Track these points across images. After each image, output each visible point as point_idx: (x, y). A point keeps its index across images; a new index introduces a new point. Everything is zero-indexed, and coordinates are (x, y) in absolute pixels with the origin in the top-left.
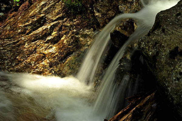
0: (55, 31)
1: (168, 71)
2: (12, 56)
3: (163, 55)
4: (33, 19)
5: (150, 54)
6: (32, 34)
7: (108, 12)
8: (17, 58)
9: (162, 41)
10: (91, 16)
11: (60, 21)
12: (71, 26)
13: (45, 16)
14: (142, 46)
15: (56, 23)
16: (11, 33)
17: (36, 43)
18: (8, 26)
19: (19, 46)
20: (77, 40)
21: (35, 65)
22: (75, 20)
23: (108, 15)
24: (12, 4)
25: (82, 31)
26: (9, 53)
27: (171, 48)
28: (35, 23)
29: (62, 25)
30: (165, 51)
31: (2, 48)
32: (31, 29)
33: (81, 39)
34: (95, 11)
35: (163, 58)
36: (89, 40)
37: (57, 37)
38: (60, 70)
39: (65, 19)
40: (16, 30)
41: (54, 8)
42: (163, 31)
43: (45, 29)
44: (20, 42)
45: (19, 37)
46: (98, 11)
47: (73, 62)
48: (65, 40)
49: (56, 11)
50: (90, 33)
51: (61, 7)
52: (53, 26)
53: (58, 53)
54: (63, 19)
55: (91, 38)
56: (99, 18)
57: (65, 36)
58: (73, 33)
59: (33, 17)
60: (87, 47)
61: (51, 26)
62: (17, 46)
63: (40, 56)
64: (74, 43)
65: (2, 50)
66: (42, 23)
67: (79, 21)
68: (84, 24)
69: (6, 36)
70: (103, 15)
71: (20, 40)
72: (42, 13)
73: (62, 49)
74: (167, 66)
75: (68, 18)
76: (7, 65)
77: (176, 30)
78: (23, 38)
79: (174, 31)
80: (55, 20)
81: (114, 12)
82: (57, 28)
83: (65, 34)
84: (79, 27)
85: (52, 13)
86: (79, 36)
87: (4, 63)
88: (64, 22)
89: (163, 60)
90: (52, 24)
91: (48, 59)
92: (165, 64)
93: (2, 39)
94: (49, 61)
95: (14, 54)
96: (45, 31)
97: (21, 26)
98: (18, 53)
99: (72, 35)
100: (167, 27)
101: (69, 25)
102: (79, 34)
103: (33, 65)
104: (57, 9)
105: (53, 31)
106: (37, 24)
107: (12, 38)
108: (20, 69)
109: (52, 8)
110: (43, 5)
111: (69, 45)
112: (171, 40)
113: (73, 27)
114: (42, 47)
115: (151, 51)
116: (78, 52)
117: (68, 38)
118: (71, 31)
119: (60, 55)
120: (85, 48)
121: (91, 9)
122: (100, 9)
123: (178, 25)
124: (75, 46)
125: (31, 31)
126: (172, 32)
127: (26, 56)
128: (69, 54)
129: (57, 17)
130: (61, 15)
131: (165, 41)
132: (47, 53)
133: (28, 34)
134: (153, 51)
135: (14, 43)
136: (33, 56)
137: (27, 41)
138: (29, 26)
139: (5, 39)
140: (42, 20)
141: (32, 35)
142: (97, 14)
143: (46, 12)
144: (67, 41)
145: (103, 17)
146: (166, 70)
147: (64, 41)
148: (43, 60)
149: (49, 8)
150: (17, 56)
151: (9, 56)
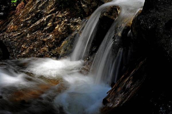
0: (50, 22)
1: (166, 39)
2: (18, 46)
3: (160, 27)
4: (32, 14)
5: (149, 28)
6: (32, 26)
7: (92, 3)
8: (22, 46)
9: (158, 17)
10: (79, 7)
11: (53, 14)
12: (63, 17)
13: (41, 11)
14: (142, 23)
15: (50, 16)
16: (15, 27)
17: (36, 33)
18: (12, 22)
19: (22, 37)
20: (68, 28)
21: (37, 50)
22: (65, 12)
23: (91, 6)
24: (10, 4)
25: (72, 20)
26: (15, 43)
27: (166, 21)
28: (34, 18)
29: (56, 17)
30: (161, 24)
31: (10, 40)
32: (30, 22)
33: (72, 26)
34: (82, 3)
35: (161, 30)
36: (77, 26)
37: (52, 26)
38: (57, 52)
39: (57, 12)
40: (19, 24)
41: (47, 4)
42: (157, 9)
43: (42, 22)
44: (23, 34)
45: (22, 30)
46: (84, 3)
47: (67, 45)
48: (60, 29)
49: (50, 7)
50: (78, 21)
51: (53, 3)
52: (48, 19)
53: (55, 39)
54: (55, 12)
55: (79, 25)
56: (85, 8)
57: (58, 25)
58: (65, 22)
59: (31, 13)
60: (77, 32)
61: (47, 19)
62: (21, 37)
63: (40, 43)
64: (66, 30)
65: (10, 41)
66: (39, 17)
67: (69, 12)
68: (72, 15)
69: (11, 30)
70: (88, 5)
71: (23, 32)
72: (38, 9)
73: (57, 36)
74: (165, 35)
75: (60, 11)
76: (15, 53)
77: (167, 7)
78: (25, 31)
79: (166, 9)
80: (50, 14)
81: (96, 3)
82: (52, 20)
83: (58, 24)
84: (69, 17)
85: (46, 8)
86: (70, 24)
87: (13, 51)
88: (56, 15)
89: (161, 31)
90: (47, 17)
91: (47, 45)
92: (163, 34)
93: (8, 32)
94: (48, 46)
95: (20, 43)
96: (42, 23)
97: (23, 21)
98: (22, 42)
99: (65, 24)
100: (160, 6)
101: (61, 16)
102: (70, 23)
103: (35, 50)
104: (50, 5)
105: (48, 22)
106: (35, 18)
107: (16, 31)
108: (26, 55)
109: (46, 4)
110: (38, 3)
111: (63, 32)
112: (165, 15)
113: (65, 18)
114: (41, 36)
115: (150, 26)
116: (70, 37)
117: (62, 26)
118: (63, 21)
119: (56, 40)
120: (75, 33)
121: (79, 2)
122: (86, 1)
123: (168, 3)
124: (67, 32)
125: (31, 24)
126: (165, 9)
127: (29, 44)
128: (63, 39)
129: (51, 11)
130: (54, 9)
131: (160, 17)
132: (46, 40)
133: (29, 27)
134: (152, 25)
135: (19, 35)
136: (35, 43)
137: (28, 32)
138: (29, 20)
139: (11, 32)
140: (39, 15)
141: (32, 28)
142: (84, 6)
143: (42, 8)
144: (61, 29)
145: (88, 7)
146: (164, 38)
147: (58, 29)
148: (43, 46)
149: (44, 4)
150: (22, 45)
151: (16, 46)
